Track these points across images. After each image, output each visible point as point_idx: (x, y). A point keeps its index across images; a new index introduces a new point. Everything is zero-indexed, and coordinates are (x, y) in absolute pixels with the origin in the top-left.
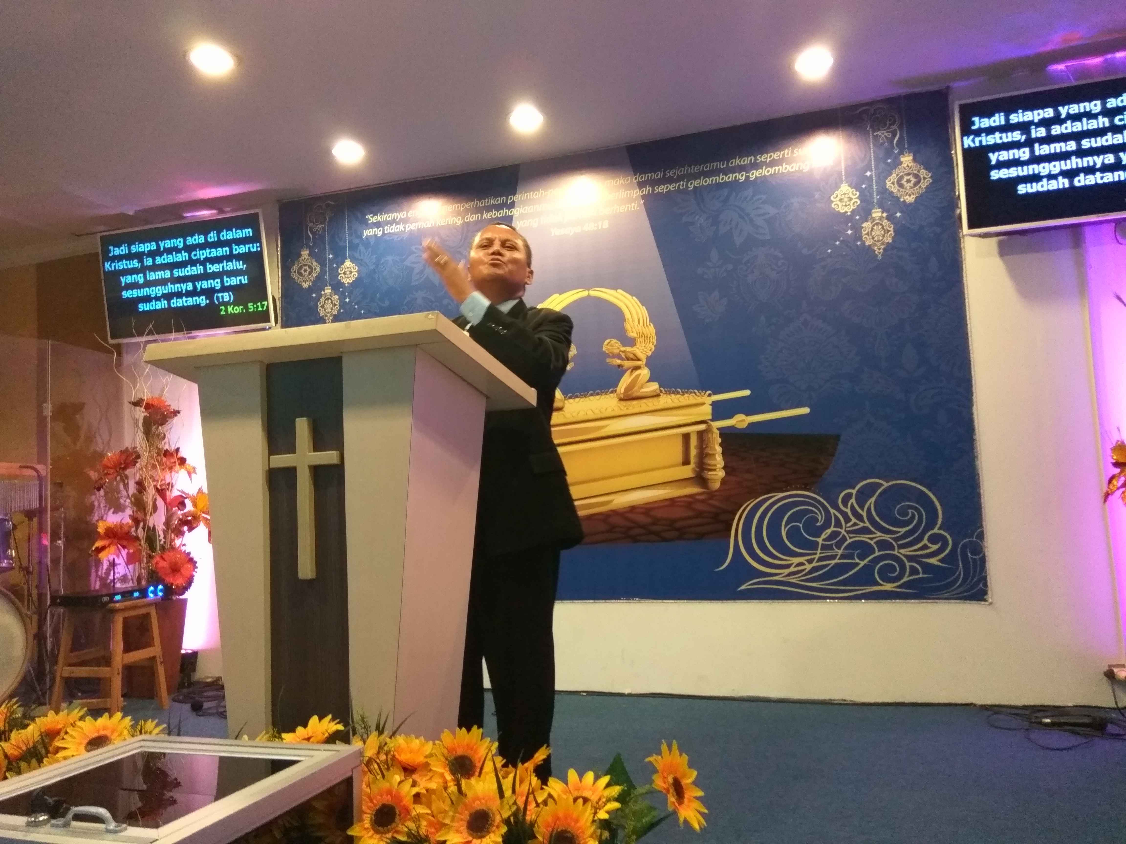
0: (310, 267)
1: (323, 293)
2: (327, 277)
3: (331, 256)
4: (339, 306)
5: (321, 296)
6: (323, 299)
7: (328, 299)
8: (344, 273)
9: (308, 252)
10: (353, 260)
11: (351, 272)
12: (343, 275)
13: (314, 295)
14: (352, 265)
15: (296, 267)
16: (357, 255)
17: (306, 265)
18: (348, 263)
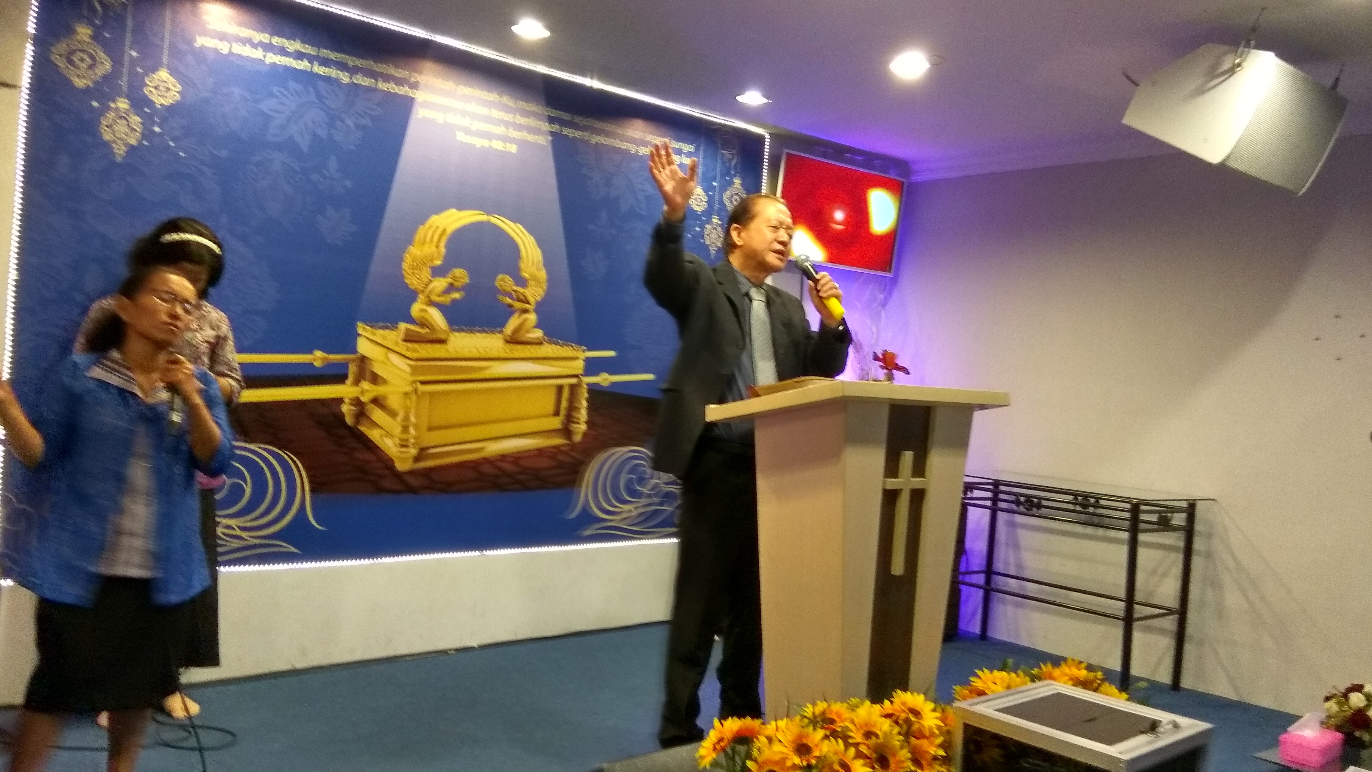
0: (92, 57)
1: (112, 105)
2: (123, 83)
3: (134, 54)
4: (143, 135)
5: (109, 108)
6: (111, 115)
7: (121, 117)
8: (156, 88)
9: (89, 32)
10: (174, 72)
11: (168, 89)
12: (153, 90)
13: (95, 104)
14: (172, 79)
15: (62, 47)
16: (182, 68)
17: (83, 51)
18: (163, 74)
